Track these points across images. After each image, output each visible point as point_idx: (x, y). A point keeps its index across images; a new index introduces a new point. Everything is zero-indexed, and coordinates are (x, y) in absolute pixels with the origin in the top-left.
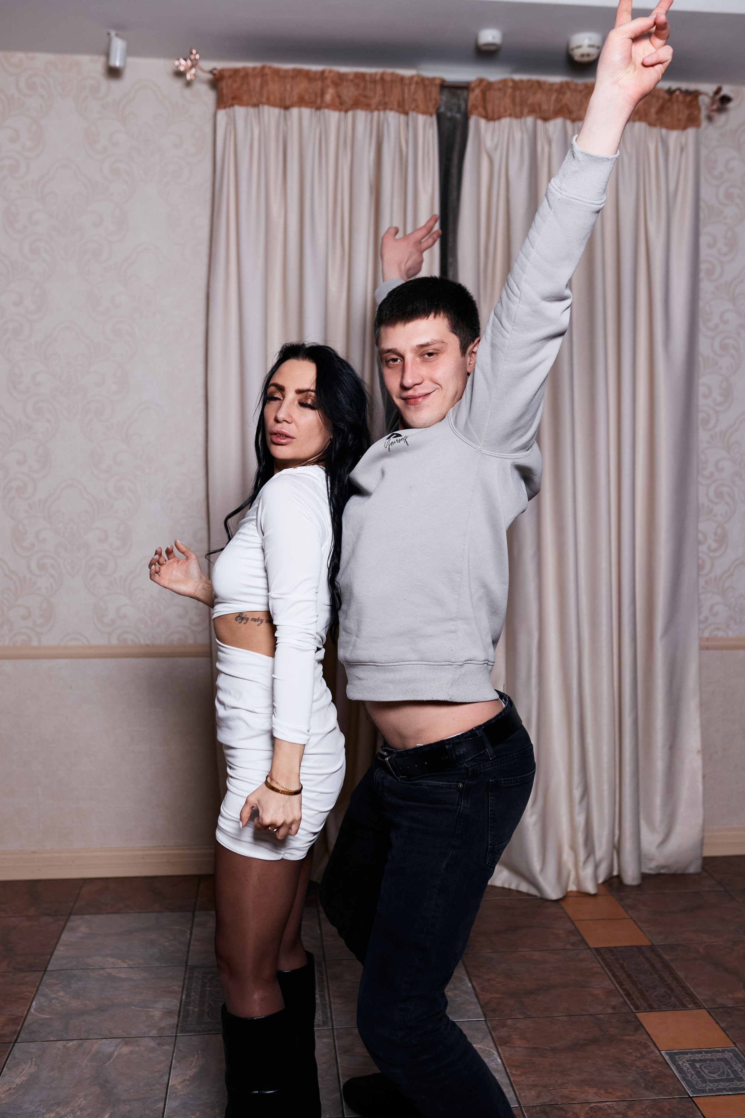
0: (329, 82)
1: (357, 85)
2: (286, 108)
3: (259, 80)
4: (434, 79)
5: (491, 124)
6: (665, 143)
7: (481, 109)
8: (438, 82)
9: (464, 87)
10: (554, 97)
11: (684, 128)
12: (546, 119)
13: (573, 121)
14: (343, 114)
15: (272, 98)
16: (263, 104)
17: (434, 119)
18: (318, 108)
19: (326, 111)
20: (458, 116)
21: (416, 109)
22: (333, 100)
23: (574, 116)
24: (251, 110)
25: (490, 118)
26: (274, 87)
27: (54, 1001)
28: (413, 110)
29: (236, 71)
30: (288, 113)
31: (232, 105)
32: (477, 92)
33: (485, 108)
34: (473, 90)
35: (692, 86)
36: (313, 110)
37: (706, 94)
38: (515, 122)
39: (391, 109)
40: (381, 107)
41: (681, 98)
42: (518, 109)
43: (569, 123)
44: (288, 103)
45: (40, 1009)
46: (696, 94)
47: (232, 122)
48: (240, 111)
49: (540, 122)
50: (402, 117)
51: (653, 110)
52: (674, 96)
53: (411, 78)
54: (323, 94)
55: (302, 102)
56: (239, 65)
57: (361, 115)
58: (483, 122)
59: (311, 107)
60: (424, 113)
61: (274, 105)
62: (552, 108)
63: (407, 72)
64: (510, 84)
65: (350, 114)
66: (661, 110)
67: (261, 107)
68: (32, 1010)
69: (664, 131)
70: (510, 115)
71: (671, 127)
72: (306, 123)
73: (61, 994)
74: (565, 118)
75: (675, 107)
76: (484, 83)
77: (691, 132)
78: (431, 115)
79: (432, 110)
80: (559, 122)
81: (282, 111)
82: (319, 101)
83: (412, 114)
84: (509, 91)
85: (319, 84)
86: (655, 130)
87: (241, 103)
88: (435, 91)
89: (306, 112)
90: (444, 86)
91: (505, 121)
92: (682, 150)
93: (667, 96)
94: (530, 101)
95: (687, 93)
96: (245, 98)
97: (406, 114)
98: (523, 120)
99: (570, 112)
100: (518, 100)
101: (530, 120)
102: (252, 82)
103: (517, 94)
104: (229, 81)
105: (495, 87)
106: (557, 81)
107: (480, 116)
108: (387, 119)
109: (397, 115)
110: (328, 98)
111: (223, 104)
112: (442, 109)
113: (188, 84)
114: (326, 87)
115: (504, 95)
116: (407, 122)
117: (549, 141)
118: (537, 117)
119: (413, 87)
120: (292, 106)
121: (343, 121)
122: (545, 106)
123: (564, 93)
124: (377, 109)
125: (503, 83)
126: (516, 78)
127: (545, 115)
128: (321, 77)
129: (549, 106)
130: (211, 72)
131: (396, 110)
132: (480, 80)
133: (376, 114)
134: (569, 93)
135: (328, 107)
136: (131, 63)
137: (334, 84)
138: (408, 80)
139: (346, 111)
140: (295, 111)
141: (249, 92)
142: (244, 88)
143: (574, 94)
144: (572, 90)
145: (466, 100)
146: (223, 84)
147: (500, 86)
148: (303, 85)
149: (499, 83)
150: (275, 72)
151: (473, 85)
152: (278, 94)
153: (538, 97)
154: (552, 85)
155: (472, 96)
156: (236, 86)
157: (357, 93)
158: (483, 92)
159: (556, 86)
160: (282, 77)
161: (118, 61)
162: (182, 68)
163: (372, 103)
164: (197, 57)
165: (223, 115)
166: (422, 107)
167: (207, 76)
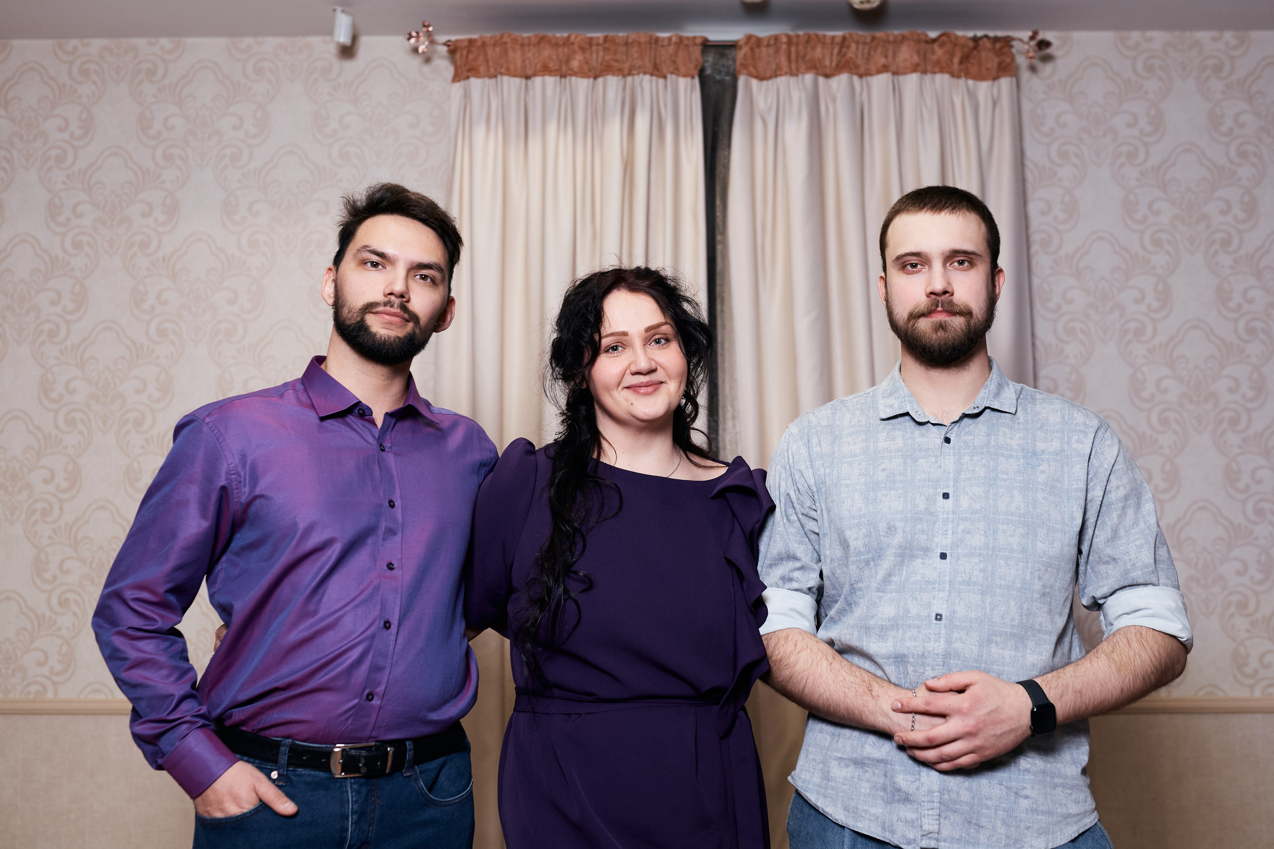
0: (576, 47)
1: (606, 49)
2: (528, 78)
4: (694, 38)
5: (765, 83)
6: (972, 95)
7: (751, 69)
8: (698, 41)
9: (732, 46)
10: (836, 51)
11: (995, 78)
12: (827, 76)
13: (860, 76)
14: (591, 80)
15: (512, 68)
16: (502, 74)
17: (697, 81)
18: (563, 76)
19: (574, 79)
20: (728, 78)
21: (676, 72)
22: (581, 67)
23: (862, 70)
24: (489, 82)
25: (761, 78)
26: (516, 56)
28: (672, 73)
29: (471, 42)
30: (530, 82)
31: (468, 78)
32: (745, 50)
33: (755, 67)
34: (740, 48)
35: (1000, 34)
36: (558, 78)
37: (1021, 40)
38: (793, 80)
39: (645, 73)
40: (634, 72)
41: (988, 44)
42: (794, 66)
43: (855, 79)
44: (530, 72)
46: (1007, 42)
47: (467, 95)
48: (476, 84)
49: (821, 80)
50: (661, 82)
51: (956, 60)
52: (981, 43)
53: (670, 39)
54: (568, 60)
55: (546, 70)
56: (475, 36)
57: (613, 82)
58: (754, 82)
59: (555, 75)
60: (685, 76)
61: (515, 76)
62: (834, 64)
63: (663, 35)
64: (784, 40)
65: (600, 80)
66: (965, 59)
67: (499, 77)
69: (971, 82)
70: (786, 74)
71: (979, 77)
72: (549, 92)
74: (851, 73)
75: (984, 54)
76: (753, 40)
77: (1005, 83)
78: (693, 77)
79: (696, 73)
80: (844, 77)
81: (524, 81)
82: (564, 69)
83: (670, 78)
84: (783, 47)
85: (566, 50)
86: (962, 82)
87: (478, 75)
88: (697, 52)
89: (550, 80)
90: (707, 46)
91: (782, 81)
92: (995, 104)
93: (971, 44)
94: (808, 57)
95: (996, 39)
96: (482, 69)
97: (665, 77)
98: (800, 77)
99: (857, 67)
100: (793, 56)
101: (809, 77)
102: (490, 51)
103: (793, 49)
104: (465, 52)
105: (765, 43)
106: (839, 33)
107: (751, 75)
108: (641, 83)
109: (654, 78)
110: (575, 64)
111: (457, 78)
112: (708, 71)
113: (428, 60)
114: (574, 52)
115: (777, 51)
116: (666, 86)
117: (834, 100)
118: (818, 74)
119: (672, 48)
120: (535, 75)
121: (593, 87)
122: (827, 63)
123: (848, 47)
124: (630, 74)
125: (776, 38)
126: (791, 33)
127: (828, 71)
128: (567, 42)
129: (831, 61)
130: (445, 44)
131: (652, 75)
132: (749, 38)
133: (629, 79)
134: (853, 46)
135: (575, 74)
136: (365, 41)
137: (583, 49)
138: (665, 43)
139: (595, 78)
140: (538, 80)
141: (487, 61)
142: (481, 58)
143: (861, 47)
144: (857, 43)
145: (734, 61)
146: (458, 55)
147: (772, 42)
148: (547, 52)
149: (769, 38)
150: (515, 40)
151: (741, 43)
152: (519, 64)
153: (818, 51)
154: (833, 38)
155: (740, 55)
156: (471, 57)
157: (607, 58)
158: (752, 49)
159: (838, 40)
160: (522, 45)
161: (343, 37)
162: (413, 41)
163: (626, 66)
164: (431, 29)
165: (457, 88)
166: (683, 70)
167: (444, 49)
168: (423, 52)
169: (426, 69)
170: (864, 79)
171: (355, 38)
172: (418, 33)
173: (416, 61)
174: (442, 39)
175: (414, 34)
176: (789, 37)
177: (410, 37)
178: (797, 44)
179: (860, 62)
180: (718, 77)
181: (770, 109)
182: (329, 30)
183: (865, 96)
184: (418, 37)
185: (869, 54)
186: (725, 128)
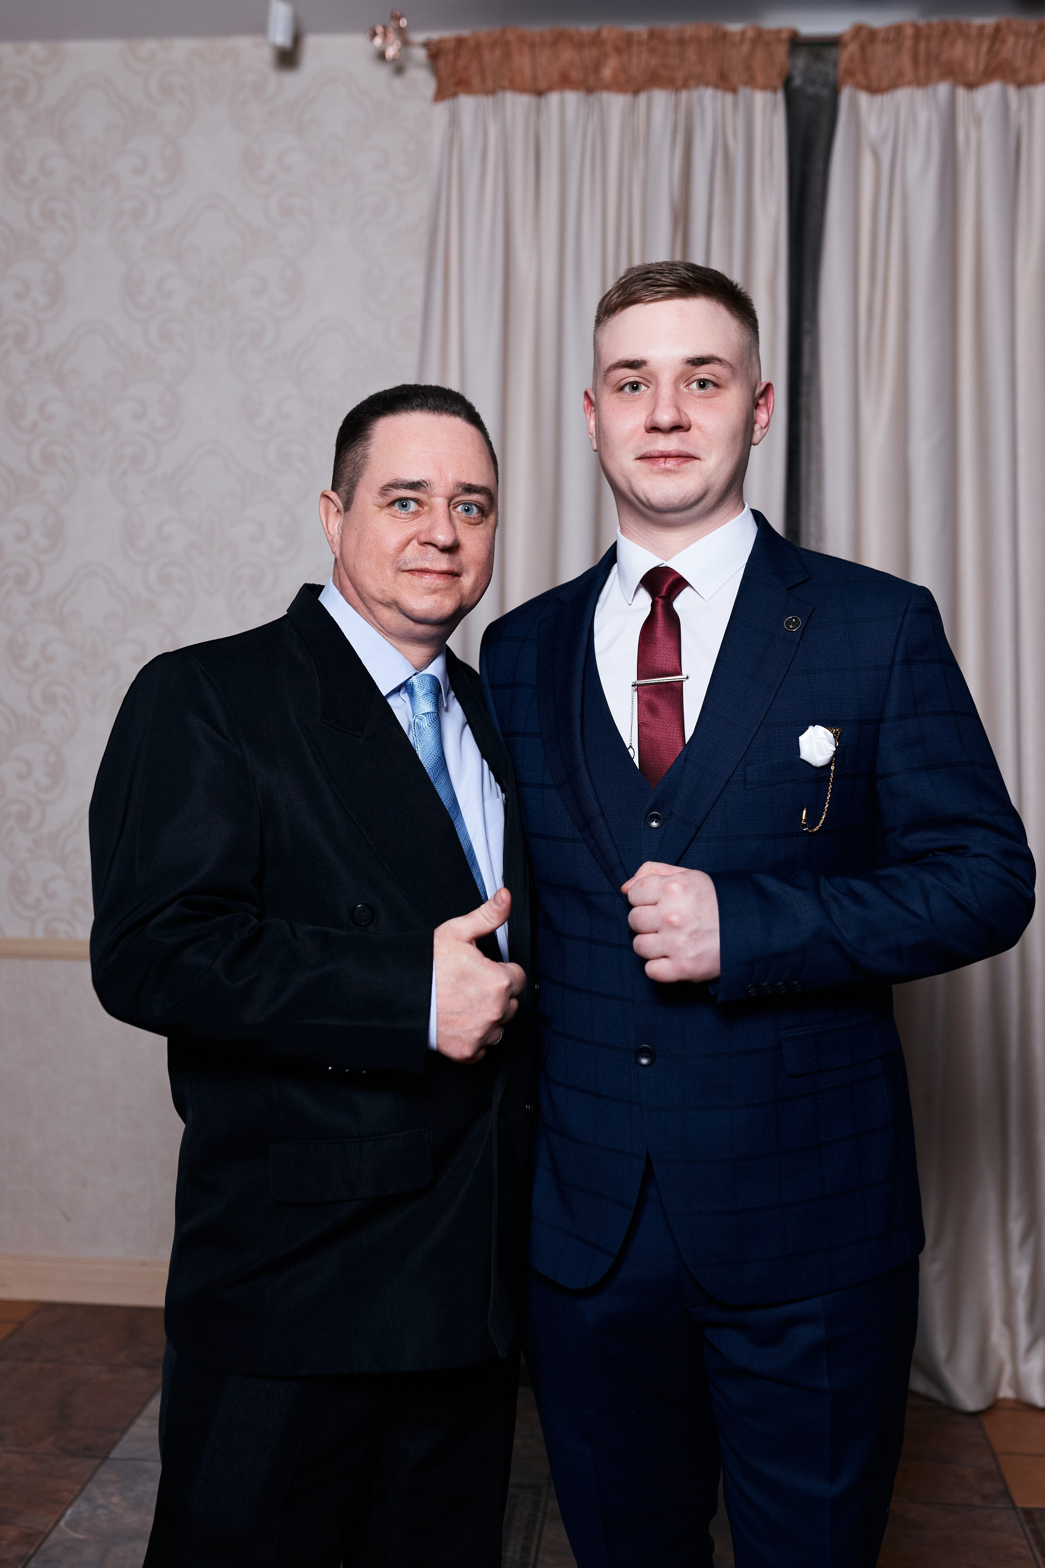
0: (609, 47)
1: (652, 51)
2: (539, 93)
3: (498, 52)
4: (778, 32)
5: (879, 99)
7: (860, 78)
8: (785, 35)
9: (833, 43)
10: (985, 47)
12: (971, 86)
13: (1020, 85)
14: (631, 97)
15: (518, 79)
16: (503, 88)
17: (780, 97)
18: (590, 90)
19: (605, 95)
20: (825, 93)
21: (751, 82)
22: (615, 77)
23: (1022, 76)
24: (486, 101)
25: (874, 90)
26: (523, 62)
27: (100, 1511)
28: (746, 84)
29: (460, 42)
30: (543, 101)
31: (454, 95)
32: (852, 48)
33: (866, 73)
34: (845, 45)
36: (583, 94)
38: (919, 95)
39: (707, 84)
40: (692, 83)
42: (922, 72)
43: (1012, 90)
45: (74, 1524)
47: (454, 121)
48: (467, 103)
49: (961, 93)
50: (729, 98)
53: (744, 33)
54: (597, 66)
55: (565, 82)
56: (465, 32)
57: (660, 98)
58: (864, 98)
59: (579, 90)
60: (764, 88)
61: (522, 91)
62: (981, 67)
63: (735, 27)
64: (909, 31)
65: (643, 98)
67: (500, 93)
68: (62, 1524)
70: (910, 83)
72: (570, 115)
73: (116, 1499)
74: (1006, 81)
76: (864, 34)
78: (774, 90)
79: (779, 83)
80: (994, 89)
81: (535, 99)
82: (591, 80)
83: (743, 91)
84: (908, 43)
85: (594, 52)
87: (470, 90)
88: (781, 52)
89: (572, 98)
90: (796, 42)
91: (902, 95)
94: (944, 57)
96: (476, 82)
97: (734, 90)
98: (930, 89)
99: (1014, 71)
100: (922, 56)
101: (943, 89)
102: (487, 55)
103: (922, 46)
104: (451, 57)
105: (881, 36)
106: (989, 21)
107: (859, 86)
108: (701, 101)
109: (719, 94)
110: (607, 72)
111: (441, 94)
112: (797, 82)
113: (399, 69)
114: (606, 55)
115: (899, 48)
116: (735, 106)
117: (978, 122)
118: (956, 83)
119: (745, 48)
120: (550, 88)
121: (632, 109)
122: (971, 64)
123: (1003, 41)
124: (685, 85)
125: (898, 30)
126: (922, 22)
127: (972, 78)
128: (596, 40)
129: (977, 64)
130: (426, 45)
131: (717, 86)
132: (858, 29)
133: (684, 95)
134: (1011, 41)
135: (608, 87)
136: (313, 44)
137: (619, 50)
138: (738, 37)
139: (636, 92)
140: (554, 98)
141: (482, 71)
142: (474, 66)
143: (1022, 41)
144: (1017, 35)
145: (835, 64)
146: (441, 62)
147: (892, 35)
148: (567, 55)
149: (889, 29)
150: (522, 39)
151: (847, 38)
152: (527, 72)
153: (959, 50)
154: (981, 28)
155: (846, 56)
156: (461, 63)
157: (654, 62)
158: (863, 48)
159: (989, 30)
160: (533, 45)
161: (280, 36)
162: (378, 41)
163: (679, 76)
164: (403, 22)
165: (441, 111)
166: (760, 78)
167: (420, 54)
168: (393, 60)
169: (397, 83)
170: (1027, 90)
171: (297, 38)
172: (385, 28)
173: (383, 73)
174: (419, 37)
175: (380, 30)
176: (917, 29)
177: (374, 35)
178: (928, 39)
179: (1019, 63)
180: (810, 90)
181: (884, 138)
182: (260, 27)
183: (1024, 115)
184: (385, 35)
185: (1033, 49)
186: (819, 166)
